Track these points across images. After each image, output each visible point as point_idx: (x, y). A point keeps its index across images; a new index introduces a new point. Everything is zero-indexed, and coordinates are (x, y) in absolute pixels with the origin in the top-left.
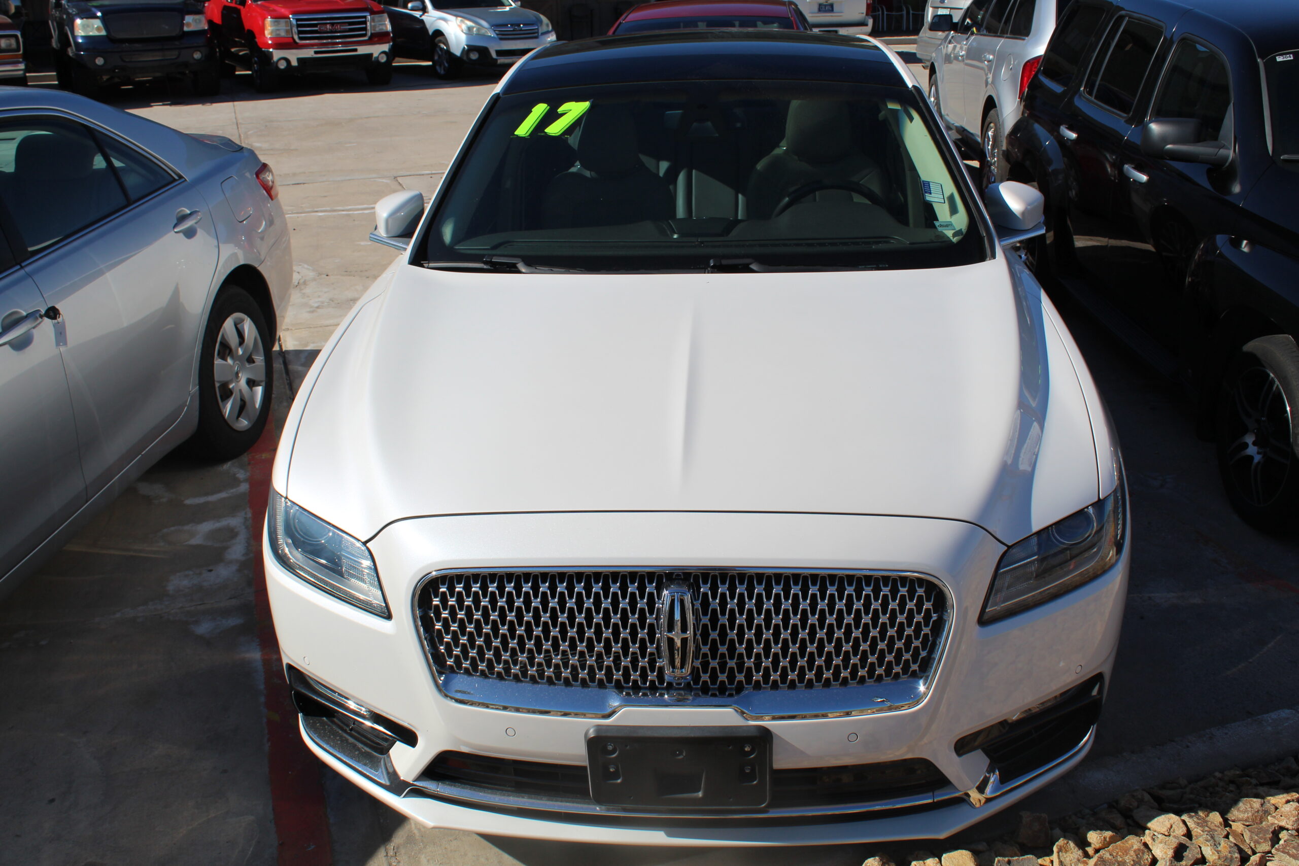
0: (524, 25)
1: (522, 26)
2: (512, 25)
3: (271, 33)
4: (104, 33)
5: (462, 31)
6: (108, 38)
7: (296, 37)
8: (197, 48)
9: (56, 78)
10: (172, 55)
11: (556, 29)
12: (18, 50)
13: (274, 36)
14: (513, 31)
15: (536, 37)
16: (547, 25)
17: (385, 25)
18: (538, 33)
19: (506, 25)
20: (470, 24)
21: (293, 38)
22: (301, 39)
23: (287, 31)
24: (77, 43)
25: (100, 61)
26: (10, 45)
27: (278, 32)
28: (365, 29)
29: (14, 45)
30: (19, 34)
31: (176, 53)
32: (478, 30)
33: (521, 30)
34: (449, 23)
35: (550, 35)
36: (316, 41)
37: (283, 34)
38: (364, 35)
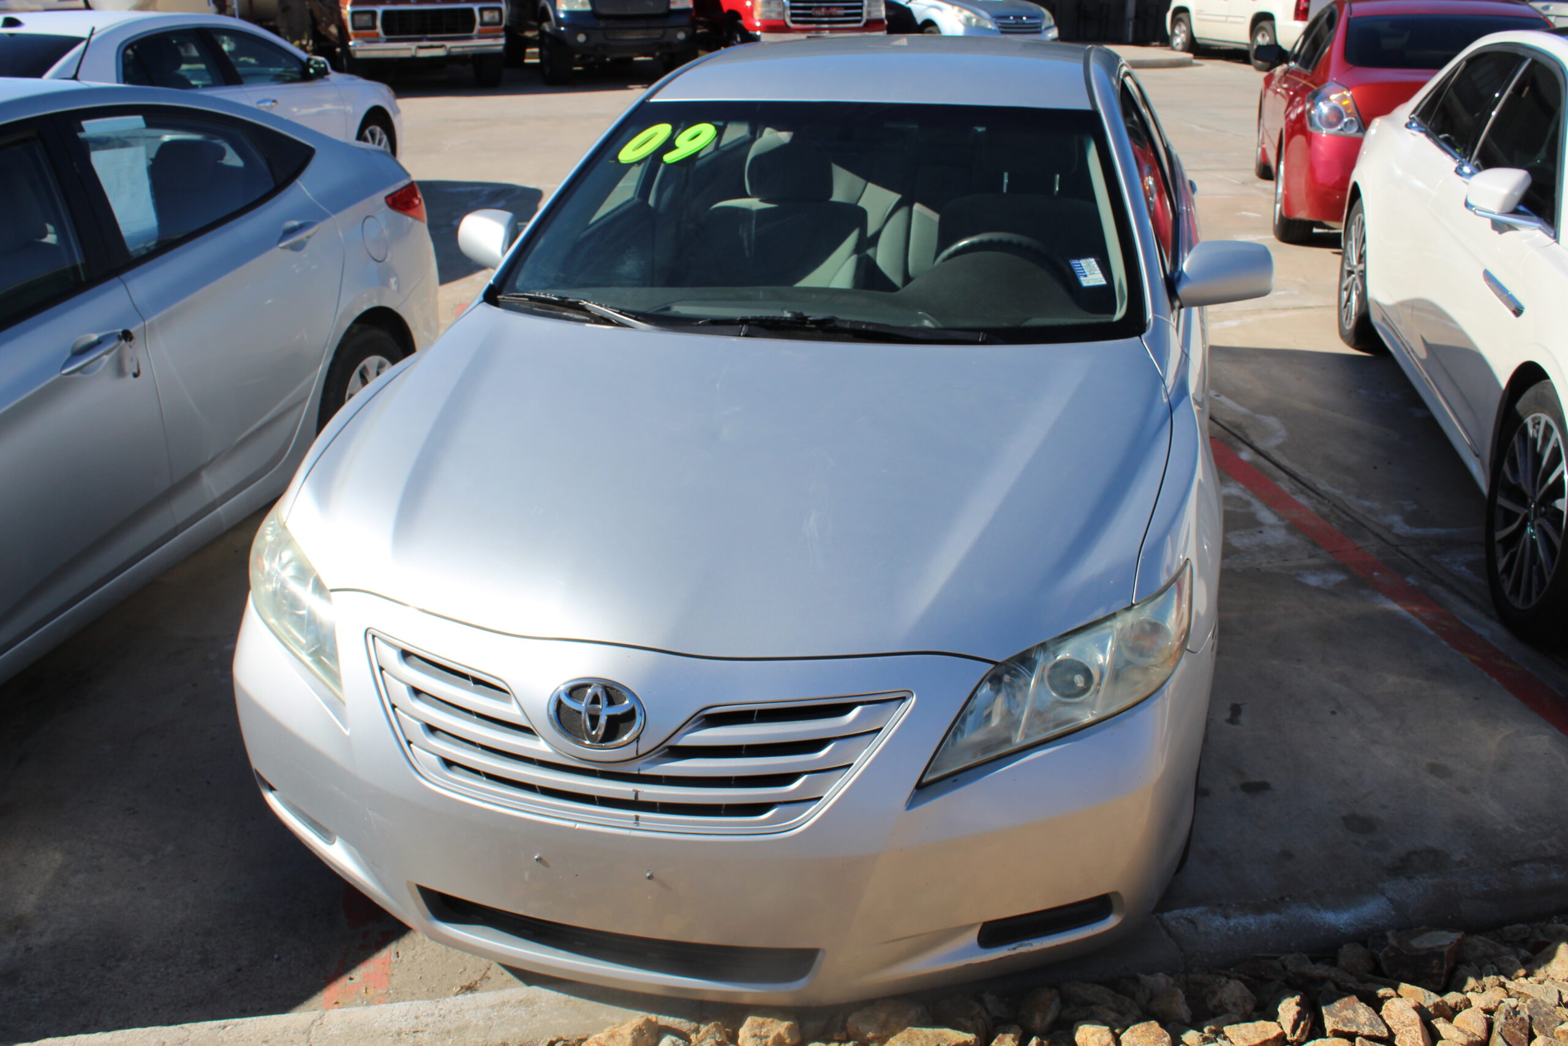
0: (1028, 18)
1: (1024, 18)
2: (1015, 17)
3: (761, 15)
4: (588, 8)
5: (960, 21)
6: (593, 15)
7: (788, 20)
8: (680, 28)
9: (537, 55)
10: (656, 34)
11: (1059, 24)
12: (500, 23)
13: (763, 18)
14: (1016, 24)
15: (1039, 32)
16: (1050, 19)
17: (880, 11)
18: (1040, 27)
19: (1007, 17)
20: (967, 13)
21: (784, 21)
22: (794, 22)
23: (779, 14)
24: (557, 19)
25: (581, 38)
26: (494, 17)
27: (768, 14)
28: (860, 15)
29: (496, 14)
30: (503, 6)
31: (660, 32)
32: (977, 21)
33: (1024, 23)
34: (944, 11)
35: (1050, 30)
36: (814, 26)
37: (774, 16)
38: (859, 21)
